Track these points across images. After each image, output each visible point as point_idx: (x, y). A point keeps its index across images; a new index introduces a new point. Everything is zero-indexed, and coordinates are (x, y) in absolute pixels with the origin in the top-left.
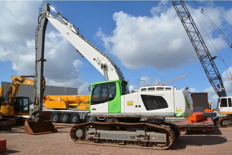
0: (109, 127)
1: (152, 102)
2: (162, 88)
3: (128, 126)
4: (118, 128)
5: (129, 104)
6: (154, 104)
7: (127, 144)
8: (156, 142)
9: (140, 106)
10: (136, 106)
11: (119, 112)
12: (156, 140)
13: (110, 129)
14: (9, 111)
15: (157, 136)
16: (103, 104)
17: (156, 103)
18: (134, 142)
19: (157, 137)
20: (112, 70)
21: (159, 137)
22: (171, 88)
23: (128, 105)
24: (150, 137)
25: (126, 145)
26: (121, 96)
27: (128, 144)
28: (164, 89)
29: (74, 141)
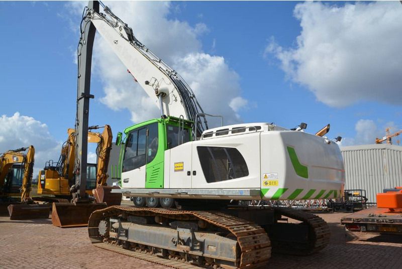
0: (145, 217)
1: (223, 162)
2: (243, 130)
3: (173, 218)
4: (157, 220)
5: (178, 168)
6: (226, 168)
7: (170, 257)
8: (216, 259)
9: (195, 173)
10: (189, 173)
11: (161, 186)
12: (215, 253)
13: (146, 222)
14: (60, 187)
15: (218, 243)
16: (138, 169)
17: (229, 164)
18: (180, 254)
19: (219, 247)
20: (176, 100)
21: (222, 246)
22: (259, 128)
23: (175, 171)
24: (206, 246)
25: (168, 259)
26: (166, 151)
27: (172, 257)
28: (247, 130)
29: (93, 243)
